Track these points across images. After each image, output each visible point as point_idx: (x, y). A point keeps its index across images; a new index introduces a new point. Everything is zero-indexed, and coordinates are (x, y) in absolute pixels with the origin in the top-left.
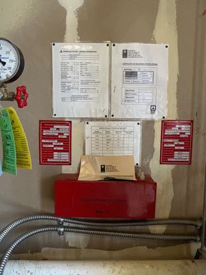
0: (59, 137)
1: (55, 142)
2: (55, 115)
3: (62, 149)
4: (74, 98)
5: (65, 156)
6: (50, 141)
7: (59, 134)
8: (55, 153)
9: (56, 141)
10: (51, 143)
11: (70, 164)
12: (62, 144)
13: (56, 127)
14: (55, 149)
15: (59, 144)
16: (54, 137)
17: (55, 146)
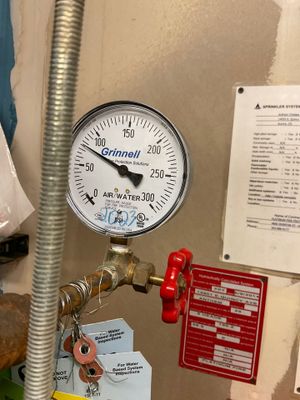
0: (233, 310)
1: (221, 322)
2: (227, 257)
3: (237, 340)
4: (280, 223)
5: (241, 360)
6: (210, 318)
7: (233, 303)
8: (217, 347)
9: (224, 320)
10: (212, 323)
11: (253, 382)
12: (237, 329)
13: (225, 285)
14: (219, 337)
15: (229, 328)
16: (220, 310)
17: (220, 330)
